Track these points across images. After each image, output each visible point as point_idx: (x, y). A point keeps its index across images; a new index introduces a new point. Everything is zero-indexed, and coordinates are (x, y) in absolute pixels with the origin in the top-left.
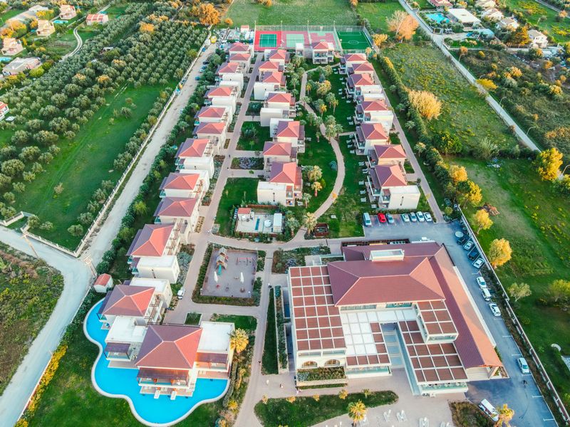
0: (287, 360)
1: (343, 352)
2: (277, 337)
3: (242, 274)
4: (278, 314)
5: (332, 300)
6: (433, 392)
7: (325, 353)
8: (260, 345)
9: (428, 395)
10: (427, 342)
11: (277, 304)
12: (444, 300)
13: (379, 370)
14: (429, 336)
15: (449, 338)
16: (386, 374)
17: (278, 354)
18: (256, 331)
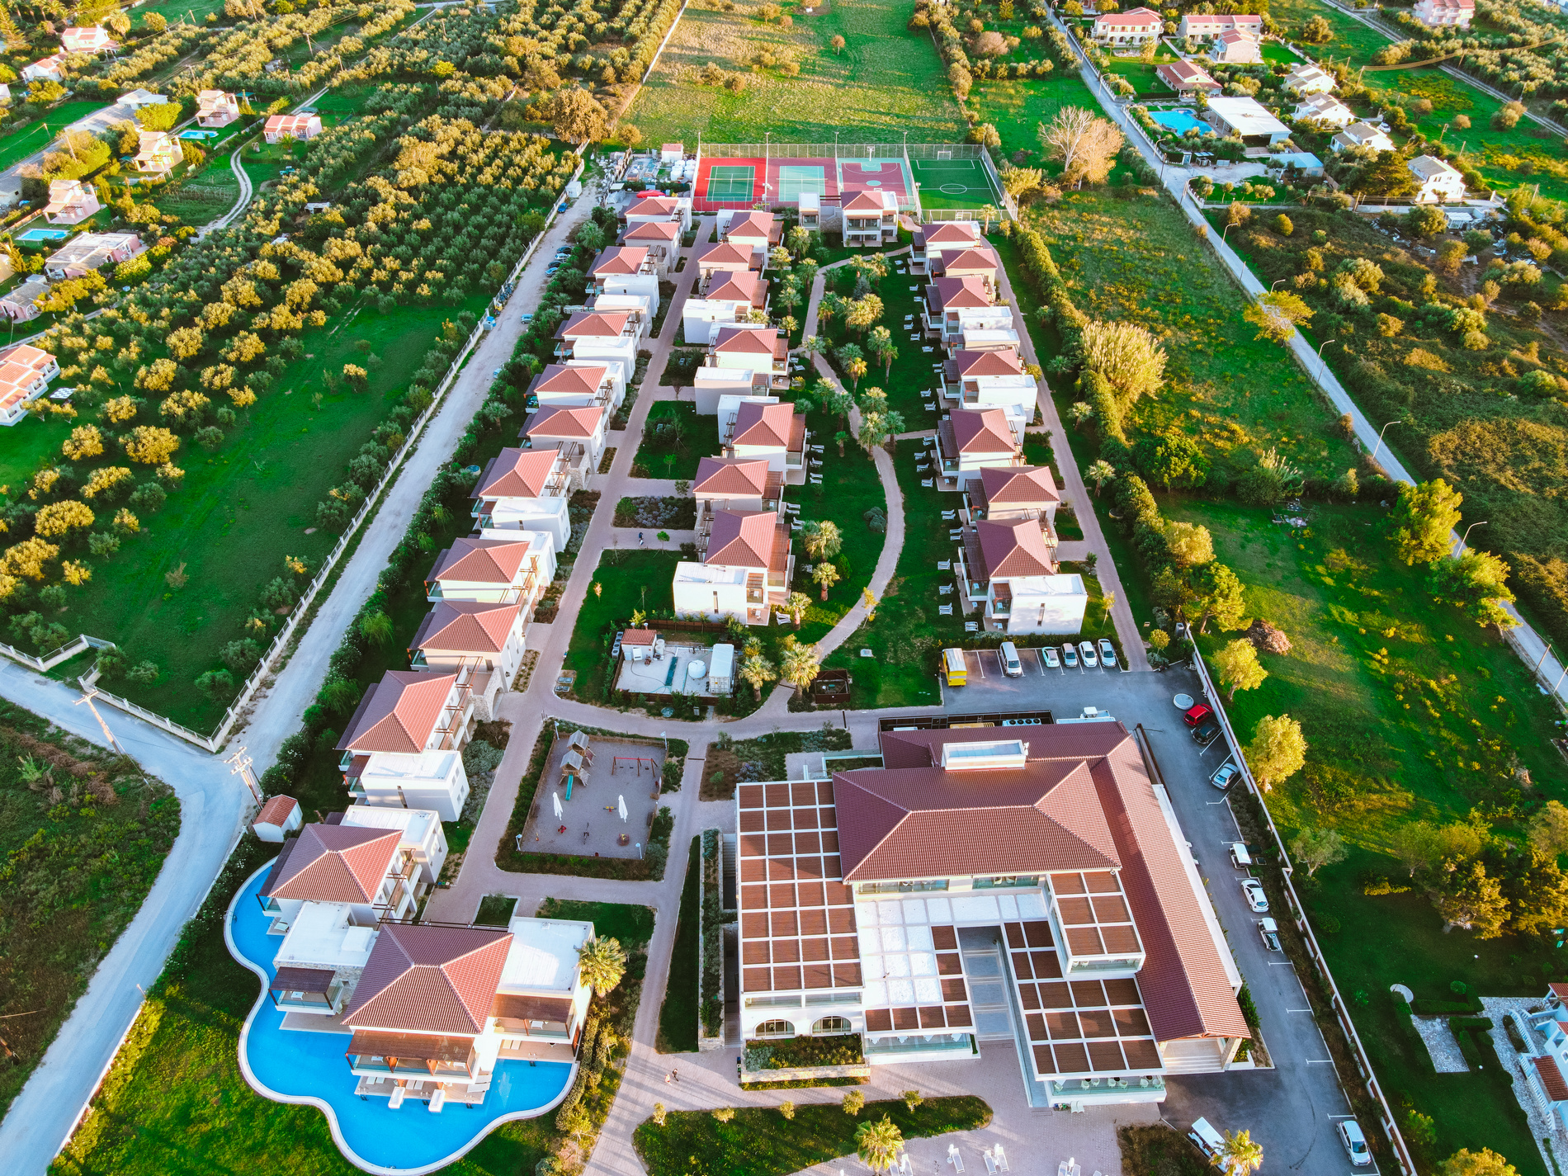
0: (722, 1015)
1: (857, 998)
2: (701, 959)
3: (621, 798)
4: (706, 901)
5: (837, 868)
6: (1079, 1102)
7: (811, 1000)
8: (657, 978)
9: (1067, 1107)
10: (1069, 975)
11: (707, 876)
12: (1116, 870)
13: (949, 1043)
14: (1074, 960)
15: (1124, 964)
16: (966, 1054)
17: (701, 1000)
18: (651, 942)
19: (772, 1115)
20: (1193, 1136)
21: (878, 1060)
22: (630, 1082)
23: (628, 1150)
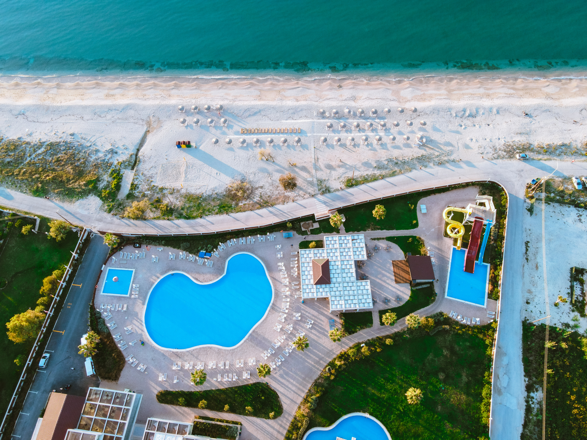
6: (125, 392)
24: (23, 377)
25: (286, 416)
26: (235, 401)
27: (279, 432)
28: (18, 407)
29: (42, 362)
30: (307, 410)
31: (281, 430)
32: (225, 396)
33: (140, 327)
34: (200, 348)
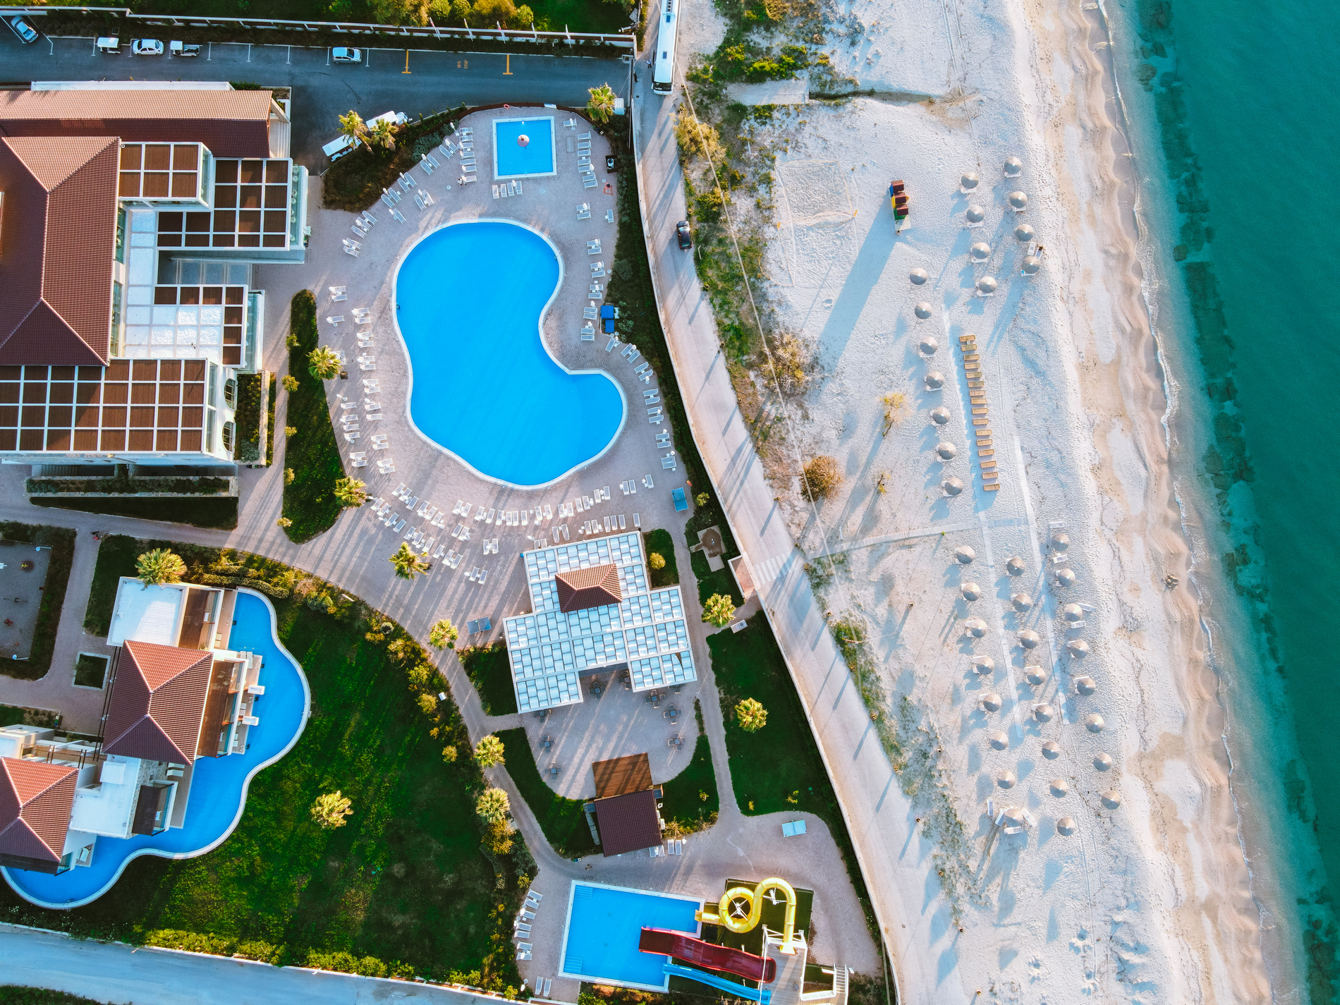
0: (212, 478)
1: (214, 367)
2: (160, 495)
5: (92, 369)
6: (304, 230)
7: (211, 403)
9: (307, 237)
10: (208, 205)
11: (78, 490)
12: (121, 142)
13: (253, 310)
14: (199, 198)
15: (206, 162)
16: (261, 299)
17: (197, 495)
18: (137, 537)
19: (292, 443)
20: (334, 158)
21: (259, 364)
22: (257, 548)
23: (307, 547)
24: (309, 26)
25: (291, 552)
26: (309, 445)
27: (261, 541)
28: (256, 37)
29: (340, 52)
30: (304, 592)
31: (265, 545)
32: (316, 423)
33: (434, 221)
34: (403, 354)
